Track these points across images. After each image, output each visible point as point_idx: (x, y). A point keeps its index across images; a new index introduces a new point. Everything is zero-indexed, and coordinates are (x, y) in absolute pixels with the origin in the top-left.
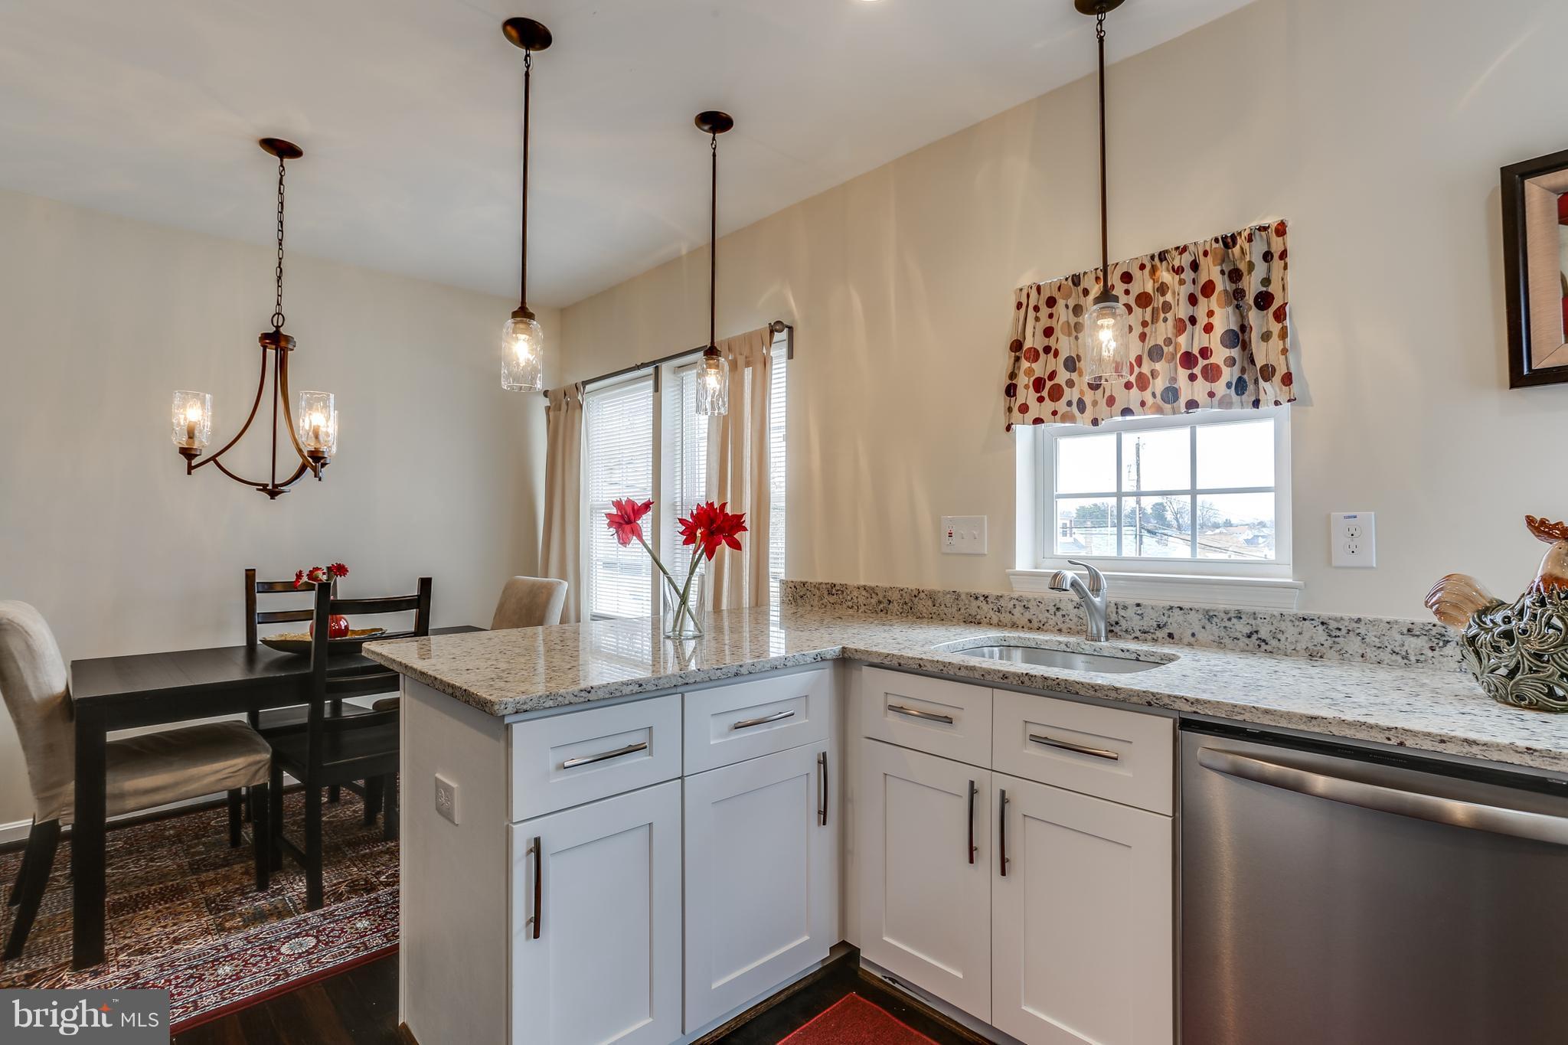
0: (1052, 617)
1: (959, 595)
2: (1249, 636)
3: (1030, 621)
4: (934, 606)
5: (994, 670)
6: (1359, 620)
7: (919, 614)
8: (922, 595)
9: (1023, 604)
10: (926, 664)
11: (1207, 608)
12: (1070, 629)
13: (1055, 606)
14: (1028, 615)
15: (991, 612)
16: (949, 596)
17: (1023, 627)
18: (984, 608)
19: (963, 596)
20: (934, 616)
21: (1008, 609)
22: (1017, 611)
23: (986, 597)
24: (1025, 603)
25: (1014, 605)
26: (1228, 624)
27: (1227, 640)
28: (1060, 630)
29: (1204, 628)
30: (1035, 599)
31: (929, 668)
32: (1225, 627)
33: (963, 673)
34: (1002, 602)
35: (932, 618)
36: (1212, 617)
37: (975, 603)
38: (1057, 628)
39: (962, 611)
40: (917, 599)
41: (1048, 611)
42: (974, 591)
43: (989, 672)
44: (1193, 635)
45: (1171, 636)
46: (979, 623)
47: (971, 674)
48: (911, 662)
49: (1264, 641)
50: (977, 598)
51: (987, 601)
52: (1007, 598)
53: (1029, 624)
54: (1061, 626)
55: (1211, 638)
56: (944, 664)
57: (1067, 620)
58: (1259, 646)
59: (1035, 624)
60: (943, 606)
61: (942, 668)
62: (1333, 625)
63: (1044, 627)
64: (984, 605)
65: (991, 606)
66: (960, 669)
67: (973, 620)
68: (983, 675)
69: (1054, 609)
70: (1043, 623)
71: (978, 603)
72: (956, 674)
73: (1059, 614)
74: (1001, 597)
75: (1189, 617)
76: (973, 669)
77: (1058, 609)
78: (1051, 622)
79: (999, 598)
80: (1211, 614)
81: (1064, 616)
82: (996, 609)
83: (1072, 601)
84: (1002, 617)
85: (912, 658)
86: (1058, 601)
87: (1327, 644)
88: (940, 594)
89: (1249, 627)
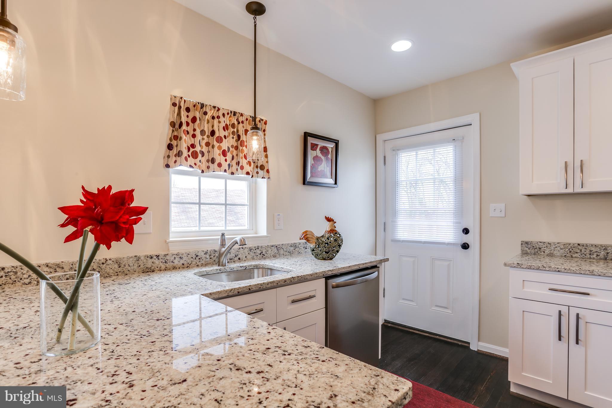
0: (194, 260)
1: (139, 258)
2: (260, 254)
3: (183, 264)
4: (120, 267)
5: (281, 280)
6: (283, 245)
7: (106, 275)
8: (109, 262)
9: (180, 256)
10: (252, 287)
11: (250, 247)
12: (202, 264)
13: (195, 255)
14: (182, 262)
15: (161, 264)
16: (131, 259)
17: (179, 268)
18: (156, 262)
19: (142, 258)
20: (119, 273)
21: (171, 260)
22: (176, 262)
23: (158, 256)
24: (181, 256)
25: (175, 258)
26: (255, 251)
27: (255, 257)
28: (198, 266)
29: (249, 254)
30: (186, 253)
31: (254, 289)
32: (255, 253)
33: (269, 286)
34: (168, 257)
35: (117, 275)
36: (251, 250)
37: (150, 261)
38: (196, 265)
39: (142, 266)
40: (105, 265)
41: (192, 258)
42: (149, 253)
43: (279, 281)
44: (246, 257)
45: (239, 259)
46: (153, 271)
47: (272, 285)
48: (245, 289)
49: (264, 255)
50: (152, 258)
51: (158, 259)
52: (170, 255)
53: (183, 266)
54: (198, 263)
55: (251, 257)
56: (261, 285)
57: (201, 261)
58: (263, 257)
59: (186, 265)
60: (127, 266)
61: (260, 286)
62: (278, 247)
63: (190, 266)
64: (157, 261)
65: (161, 260)
66: (268, 284)
67: (149, 270)
68: (277, 284)
69: (195, 256)
70: (189, 264)
71: (153, 260)
72: (266, 287)
73: (197, 258)
74: (167, 255)
75: (244, 251)
76: (273, 282)
77: (197, 256)
78: (194, 263)
79: (165, 255)
80: (251, 249)
81: (199, 259)
82: (164, 261)
83: (203, 251)
84: (167, 265)
85: (245, 287)
86: (197, 252)
87: (277, 252)
88: (125, 259)
89: (260, 251)
